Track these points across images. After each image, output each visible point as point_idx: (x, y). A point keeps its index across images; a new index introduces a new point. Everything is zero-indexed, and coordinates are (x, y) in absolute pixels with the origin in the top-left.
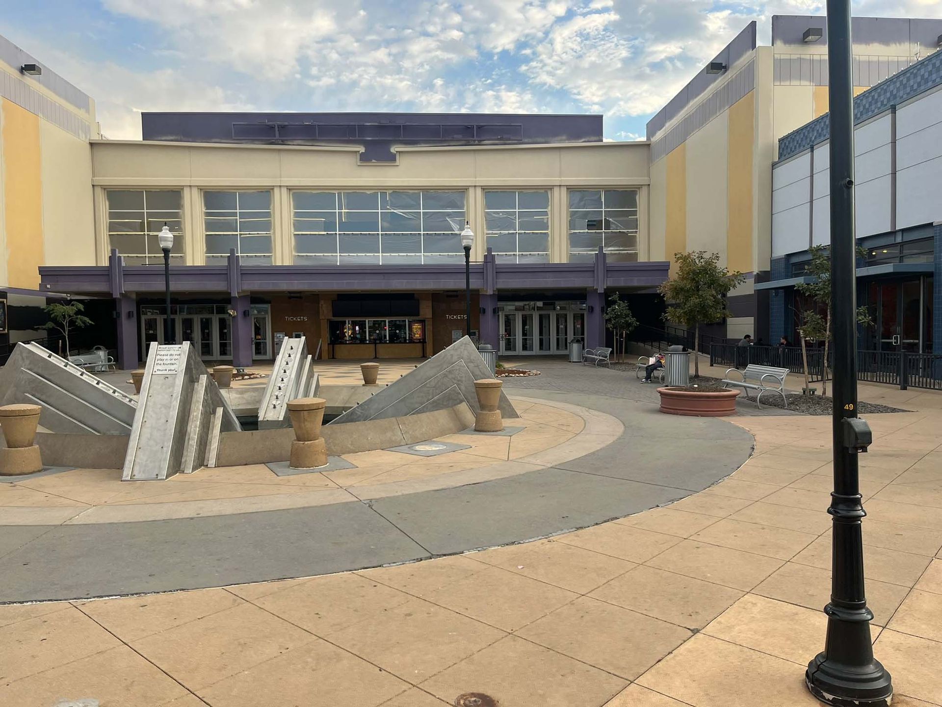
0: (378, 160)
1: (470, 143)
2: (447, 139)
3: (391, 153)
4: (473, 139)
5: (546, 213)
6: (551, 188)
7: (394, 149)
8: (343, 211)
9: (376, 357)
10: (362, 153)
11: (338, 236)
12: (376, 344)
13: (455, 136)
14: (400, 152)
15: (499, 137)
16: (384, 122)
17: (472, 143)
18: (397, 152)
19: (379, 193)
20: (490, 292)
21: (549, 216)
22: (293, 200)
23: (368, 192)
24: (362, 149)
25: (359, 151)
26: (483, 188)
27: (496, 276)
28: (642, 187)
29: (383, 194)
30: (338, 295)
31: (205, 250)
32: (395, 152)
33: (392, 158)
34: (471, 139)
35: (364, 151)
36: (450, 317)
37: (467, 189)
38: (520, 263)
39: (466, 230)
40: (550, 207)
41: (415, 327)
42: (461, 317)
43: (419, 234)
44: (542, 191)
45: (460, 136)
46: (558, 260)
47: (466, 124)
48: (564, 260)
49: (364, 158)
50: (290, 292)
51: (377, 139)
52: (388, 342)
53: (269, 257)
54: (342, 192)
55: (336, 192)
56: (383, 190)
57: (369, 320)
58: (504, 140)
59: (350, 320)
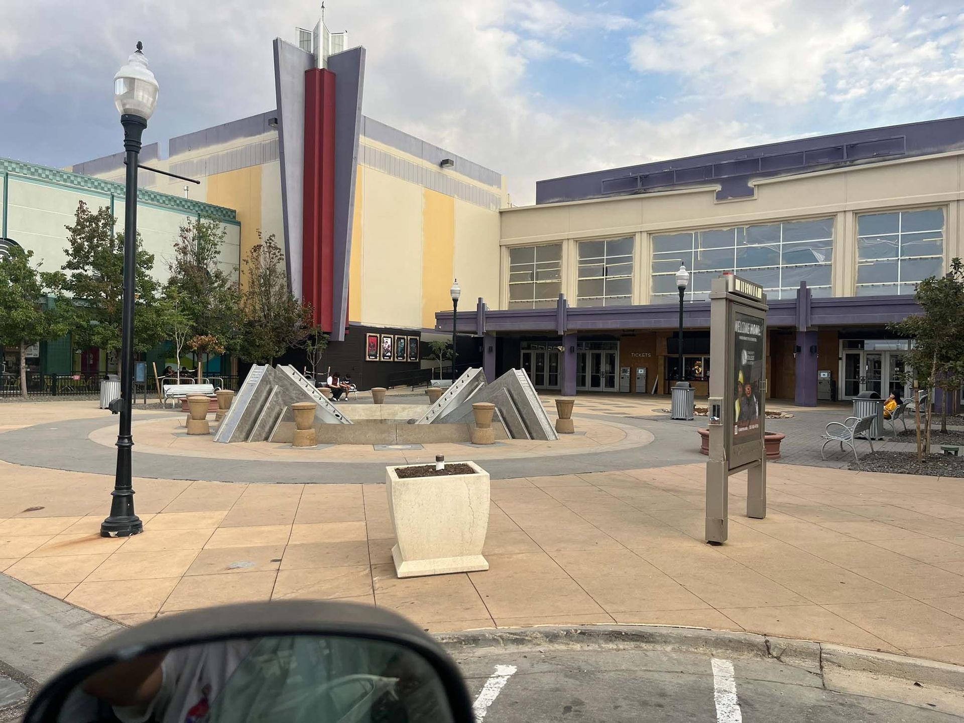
0: (734, 196)
1: (841, 165)
2: (810, 164)
3: (748, 187)
4: (843, 160)
5: (939, 235)
6: (946, 204)
7: (751, 184)
8: (699, 250)
10: (719, 191)
11: (693, 275)
13: (820, 160)
14: (758, 186)
15: (875, 154)
16: (745, 157)
17: (843, 164)
18: (755, 185)
19: (736, 229)
20: (803, 329)
21: (944, 238)
22: (653, 243)
23: (725, 229)
24: (718, 188)
25: (715, 190)
26: (856, 213)
27: (811, 311)
29: (740, 231)
31: (577, 293)
32: (753, 186)
33: (750, 193)
34: (841, 160)
35: (720, 190)
37: (835, 215)
38: (902, 294)
40: (945, 227)
43: (777, 267)
44: (936, 208)
45: (826, 160)
47: (833, 146)
49: (721, 196)
50: (623, 330)
51: (733, 175)
53: (629, 297)
54: (699, 231)
55: (693, 232)
56: (739, 226)
58: (882, 157)
59: (686, 357)
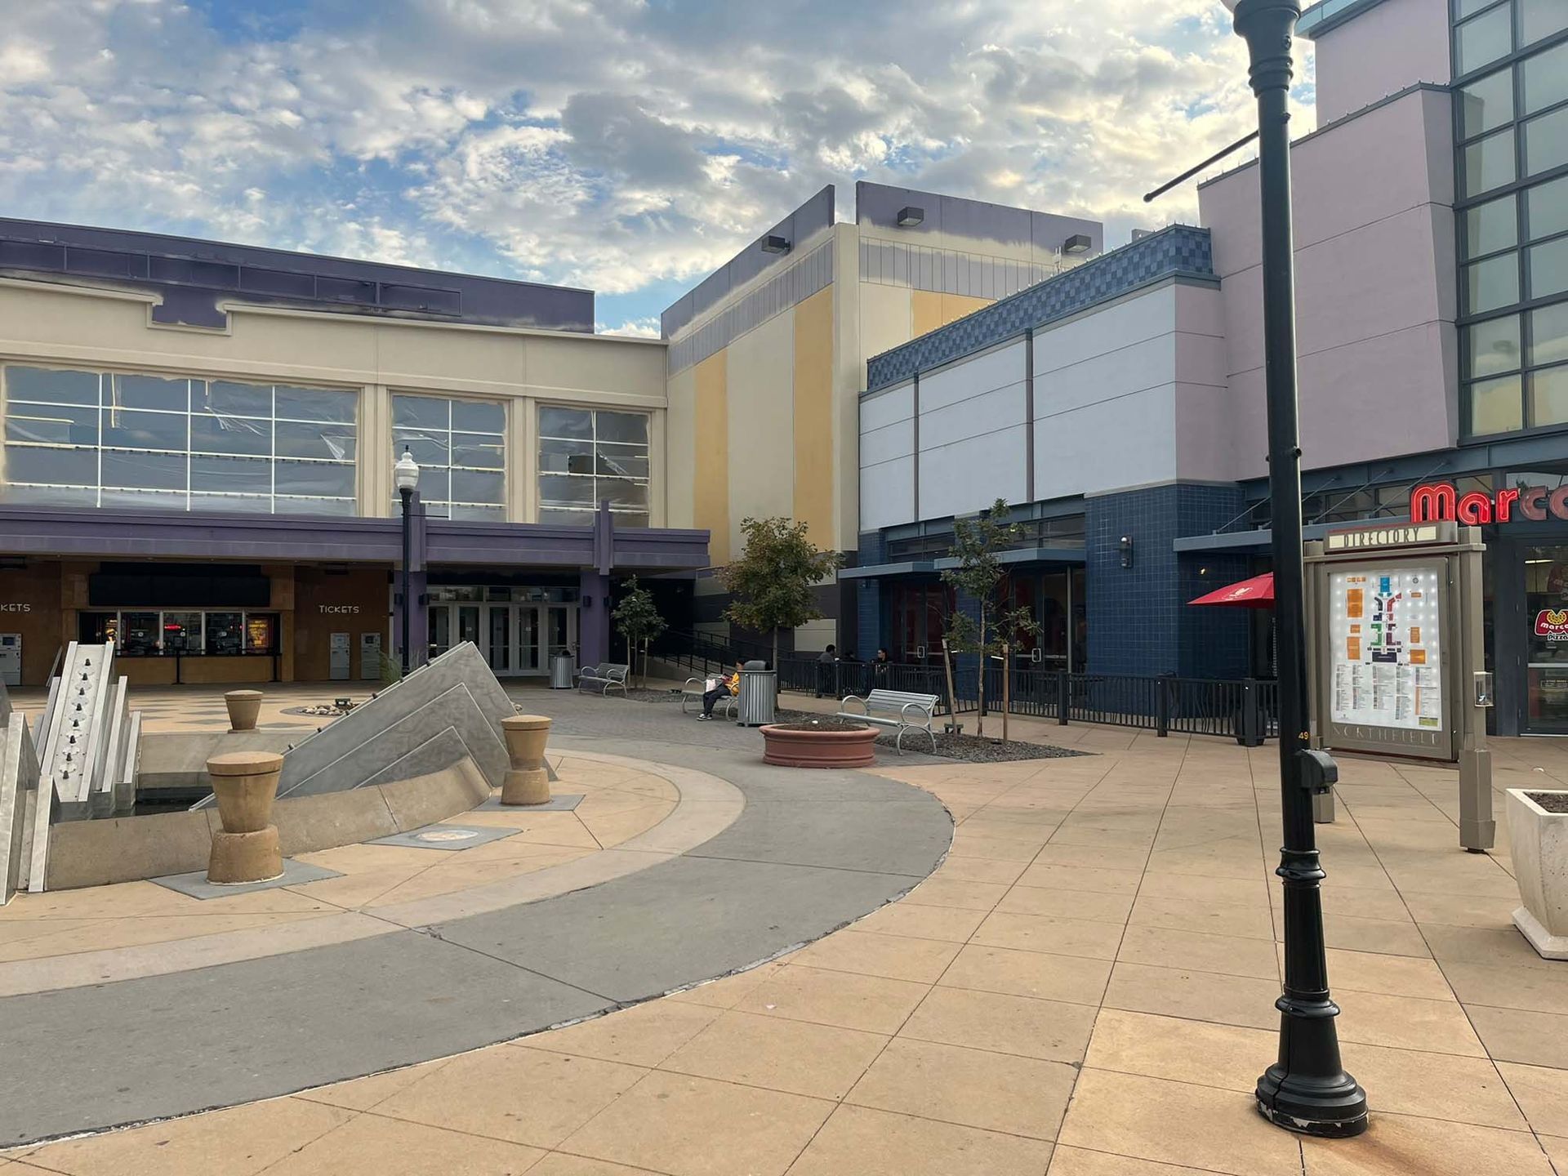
0: (190, 321)
1: (369, 312)
2: (326, 299)
3: (217, 312)
4: (375, 305)
5: (499, 440)
6: (509, 399)
7: (222, 306)
8: (113, 408)
9: (178, 682)
10: (157, 306)
11: (100, 453)
12: (179, 657)
13: (341, 297)
14: (233, 313)
15: (421, 307)
16: (203, 257)
17: (372, 311)
18: (228, 311)
19: (189, 382)
20: (416, 567)
21: (506, 446)
22: (7, 382)
23: (168, 378)
24: (157, 300)
25: (151, 303)
26: (391, 390)
27: (428, 541)
28: (655, 412)
29: (198, 385)
30: (102, 563)
32: (225, 312)
33: (218, 322)
34: (370, 304)
35: (161, 304)
36: (327, 609)
37: (360, 388)
39: (403, 460)
40: (506, 431)
41: (253, 626)
42: (348, 609)
43: (267, 459)
44: (495, 403)
45: (350, 298)
46: (522, 519)
47: (361, 279)
48: (531, 519)
49: (161, 316)
50: (3, 556)
51: (189, 284)
52: (203, 653)
54: (113, 373)
55: (100, 373)
56: (198, 378)
57: (165, 611)
58: (427, 312)
59: (125, 611)
